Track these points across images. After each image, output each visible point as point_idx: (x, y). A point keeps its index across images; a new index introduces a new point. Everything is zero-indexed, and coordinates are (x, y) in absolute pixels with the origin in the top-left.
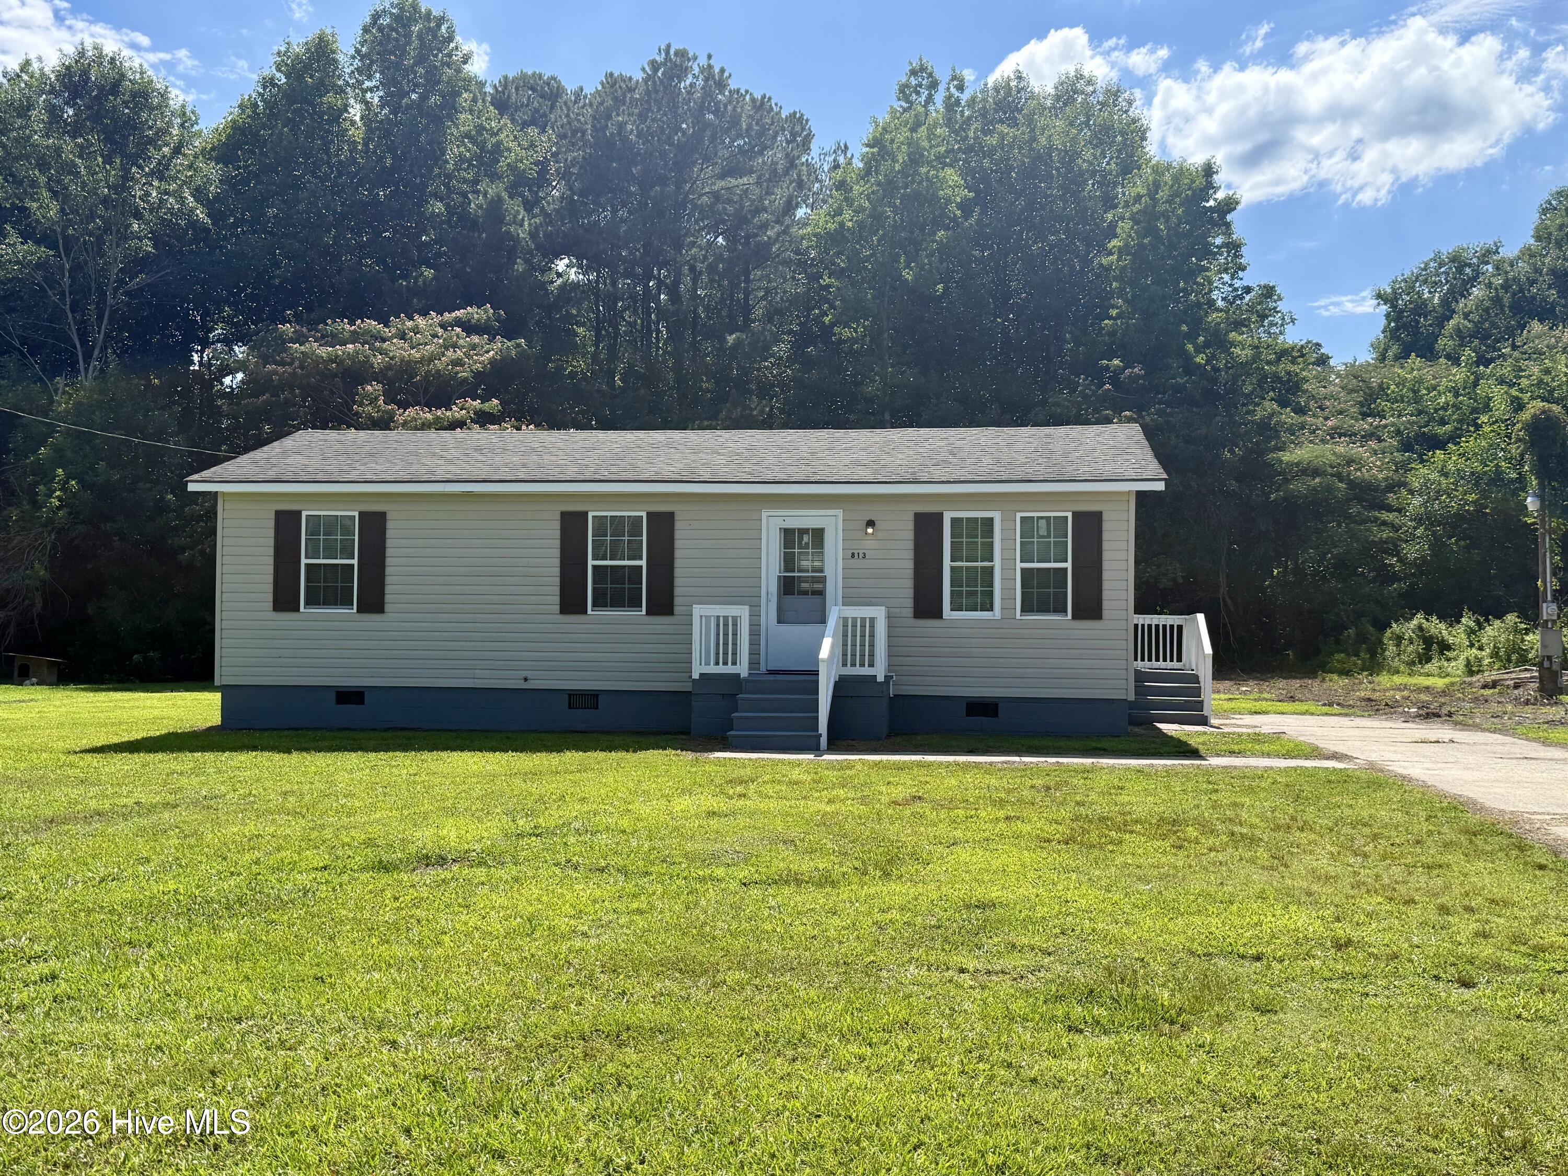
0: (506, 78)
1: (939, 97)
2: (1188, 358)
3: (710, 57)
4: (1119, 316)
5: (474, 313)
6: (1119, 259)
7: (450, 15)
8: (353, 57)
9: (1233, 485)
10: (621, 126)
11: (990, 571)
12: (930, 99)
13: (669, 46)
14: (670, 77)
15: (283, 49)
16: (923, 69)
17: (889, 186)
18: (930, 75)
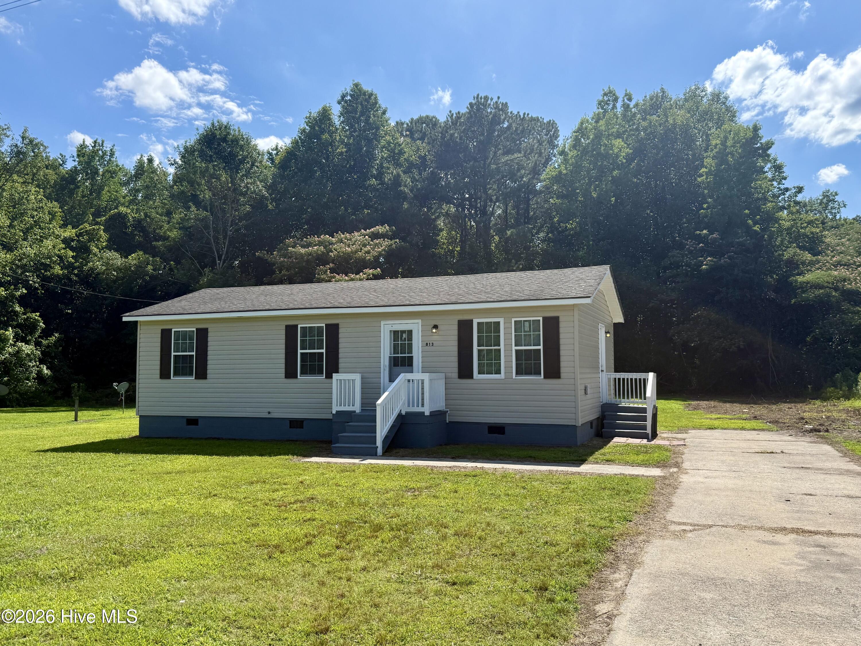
0: (412, 119)
1: (619, 104)
2: (749, 227)
3: (499, 98)
4: (708, 208)
5: (380, 229)
6: (707, 178)
7: (375, 92)
8: (340, 117)
9: (773, 295)
10: (452, 135)
11: (499, 350)
12: (614, 107)
13: (478, 95)
14: (478, 109)
15: (308, 115)
16: (610, 92)
17: (585, 151)
18: (614, 95)
